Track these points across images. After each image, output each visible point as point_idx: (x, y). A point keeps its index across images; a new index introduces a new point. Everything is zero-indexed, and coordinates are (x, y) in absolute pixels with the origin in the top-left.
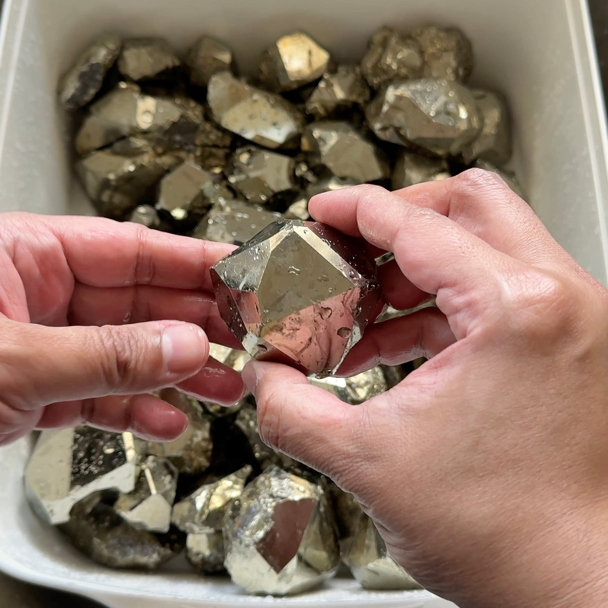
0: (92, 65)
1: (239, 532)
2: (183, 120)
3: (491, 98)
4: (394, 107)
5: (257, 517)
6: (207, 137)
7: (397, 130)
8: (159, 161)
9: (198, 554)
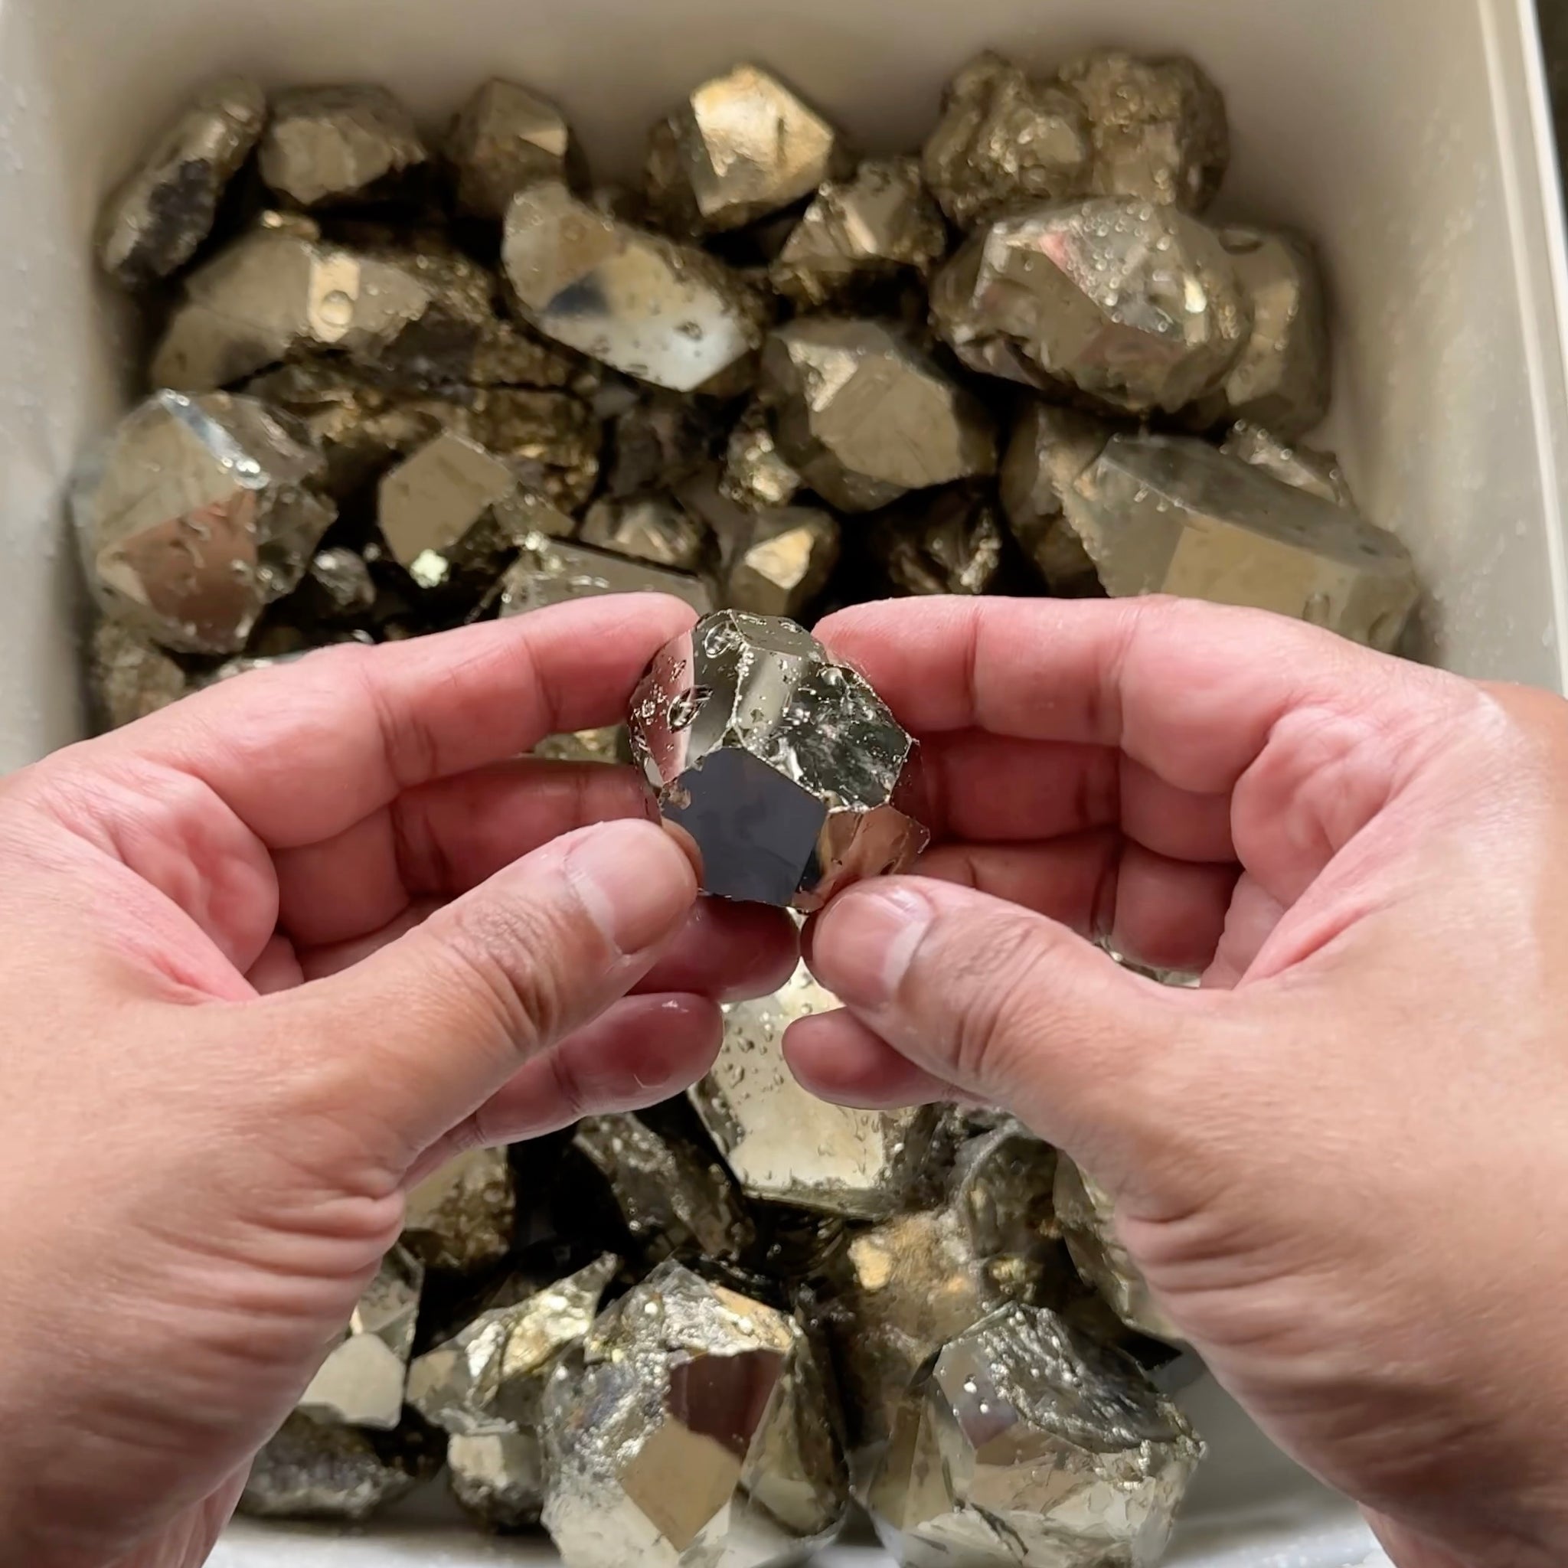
0: (186, 166)
1: (580, 1440)
2: (436, 316)
3: (1274, 249)
4: (1008, 283)
5: (627, 1402)
6: (504, 362)
7: (1016, 345)
8: (370, 427)
9: (477, 1484)
